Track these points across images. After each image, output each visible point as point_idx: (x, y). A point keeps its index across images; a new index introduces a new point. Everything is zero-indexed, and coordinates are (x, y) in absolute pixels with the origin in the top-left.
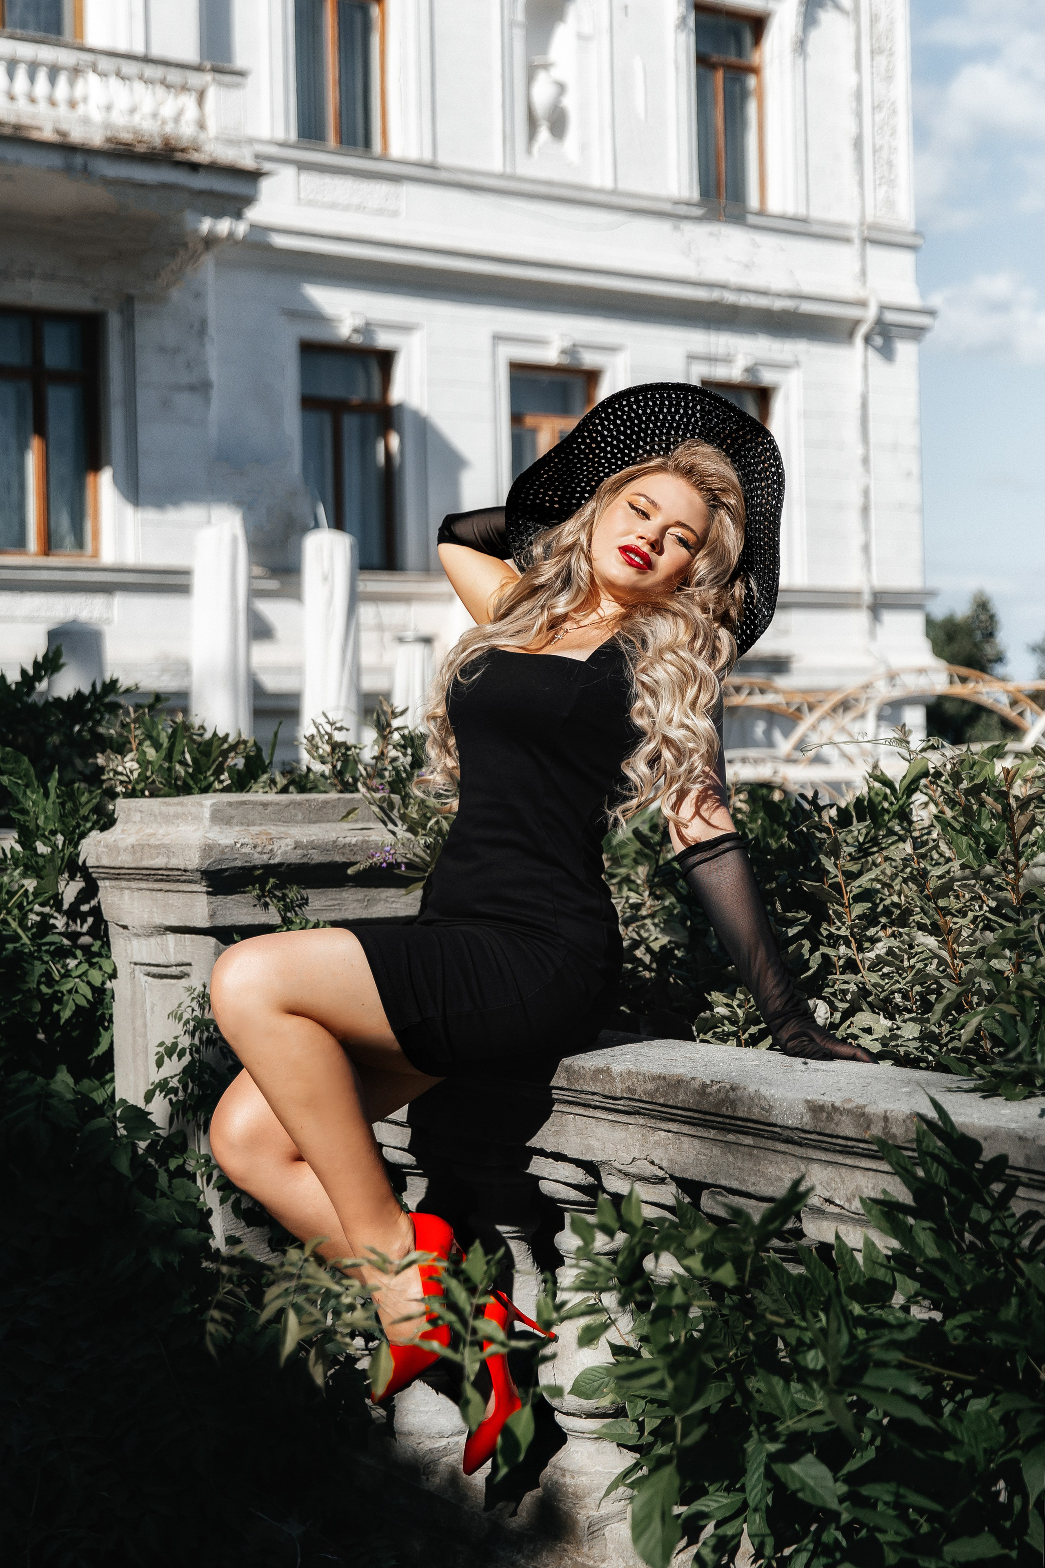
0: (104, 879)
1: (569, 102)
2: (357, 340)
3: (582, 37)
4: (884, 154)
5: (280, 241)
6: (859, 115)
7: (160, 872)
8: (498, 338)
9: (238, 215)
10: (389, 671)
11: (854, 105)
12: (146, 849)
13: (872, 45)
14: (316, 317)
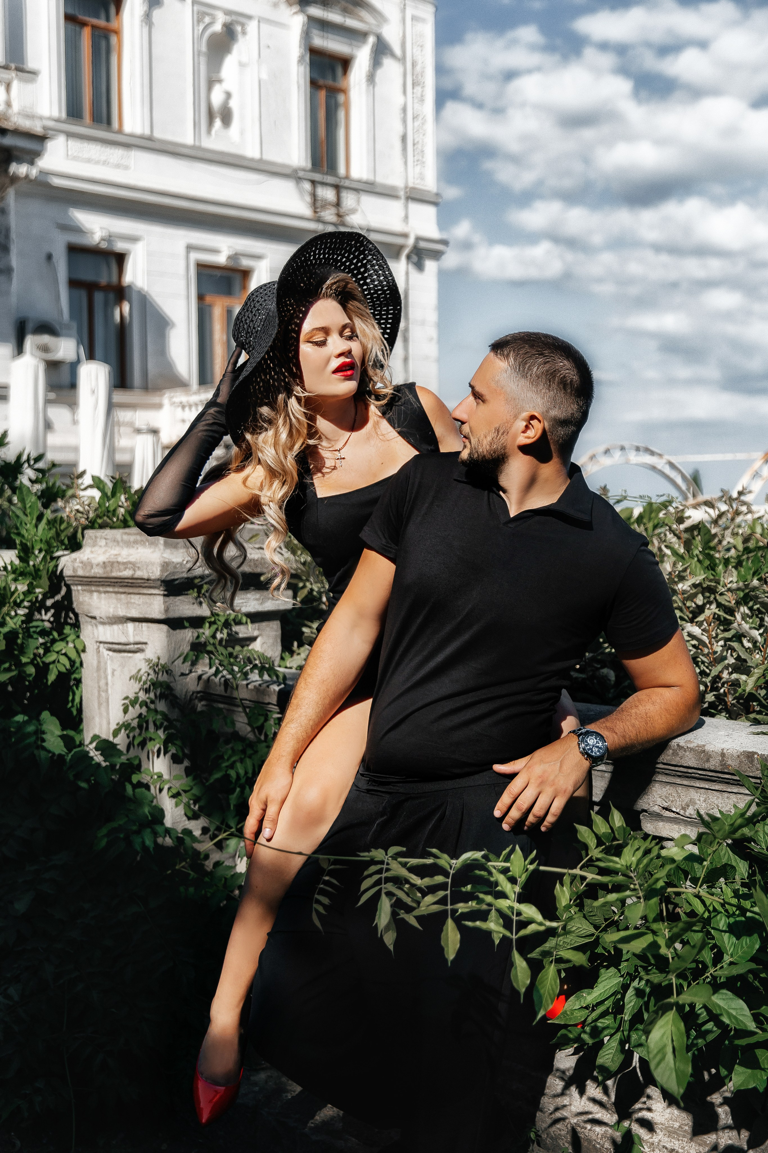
0: (77, 585)
1: (233, 104)
2: (104, 245)
3: (242, 65)
4: (419, 146)
5: (57, 182)
6: (404, 121)
7: (126, 581)
8: (190, 248)
9: (32, 163)
10: (132, 451)
11: (402, 115)
12: (115, 565)
13: (413, 80)
14: (78, 230)
